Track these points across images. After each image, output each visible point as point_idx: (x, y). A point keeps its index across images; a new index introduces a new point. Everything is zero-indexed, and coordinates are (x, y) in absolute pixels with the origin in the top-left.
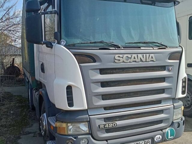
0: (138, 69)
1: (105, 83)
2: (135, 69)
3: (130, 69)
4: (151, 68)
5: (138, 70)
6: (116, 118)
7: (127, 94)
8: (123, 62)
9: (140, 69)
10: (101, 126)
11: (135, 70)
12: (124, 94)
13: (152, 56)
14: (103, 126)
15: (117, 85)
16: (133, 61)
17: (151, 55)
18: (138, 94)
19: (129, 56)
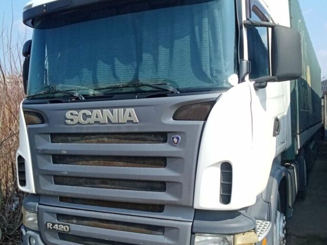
0: (107, 136)
1: (57, 157)
2: (102, 136)
3: (92, 137)
4: (133, 137)
5: (106, 139)
6: (72, 219)
7: (88, 181)
8: (79, 123)
9: (109, 136)
10: (48, 224)
11: (101, 138)
12: (83, 180)
13: (130, 113)
14: (51, 225)
15: (73, 162)
16: (96, 122)
17: (128, 110)
18: (107, 184)
19: (88, 112)
